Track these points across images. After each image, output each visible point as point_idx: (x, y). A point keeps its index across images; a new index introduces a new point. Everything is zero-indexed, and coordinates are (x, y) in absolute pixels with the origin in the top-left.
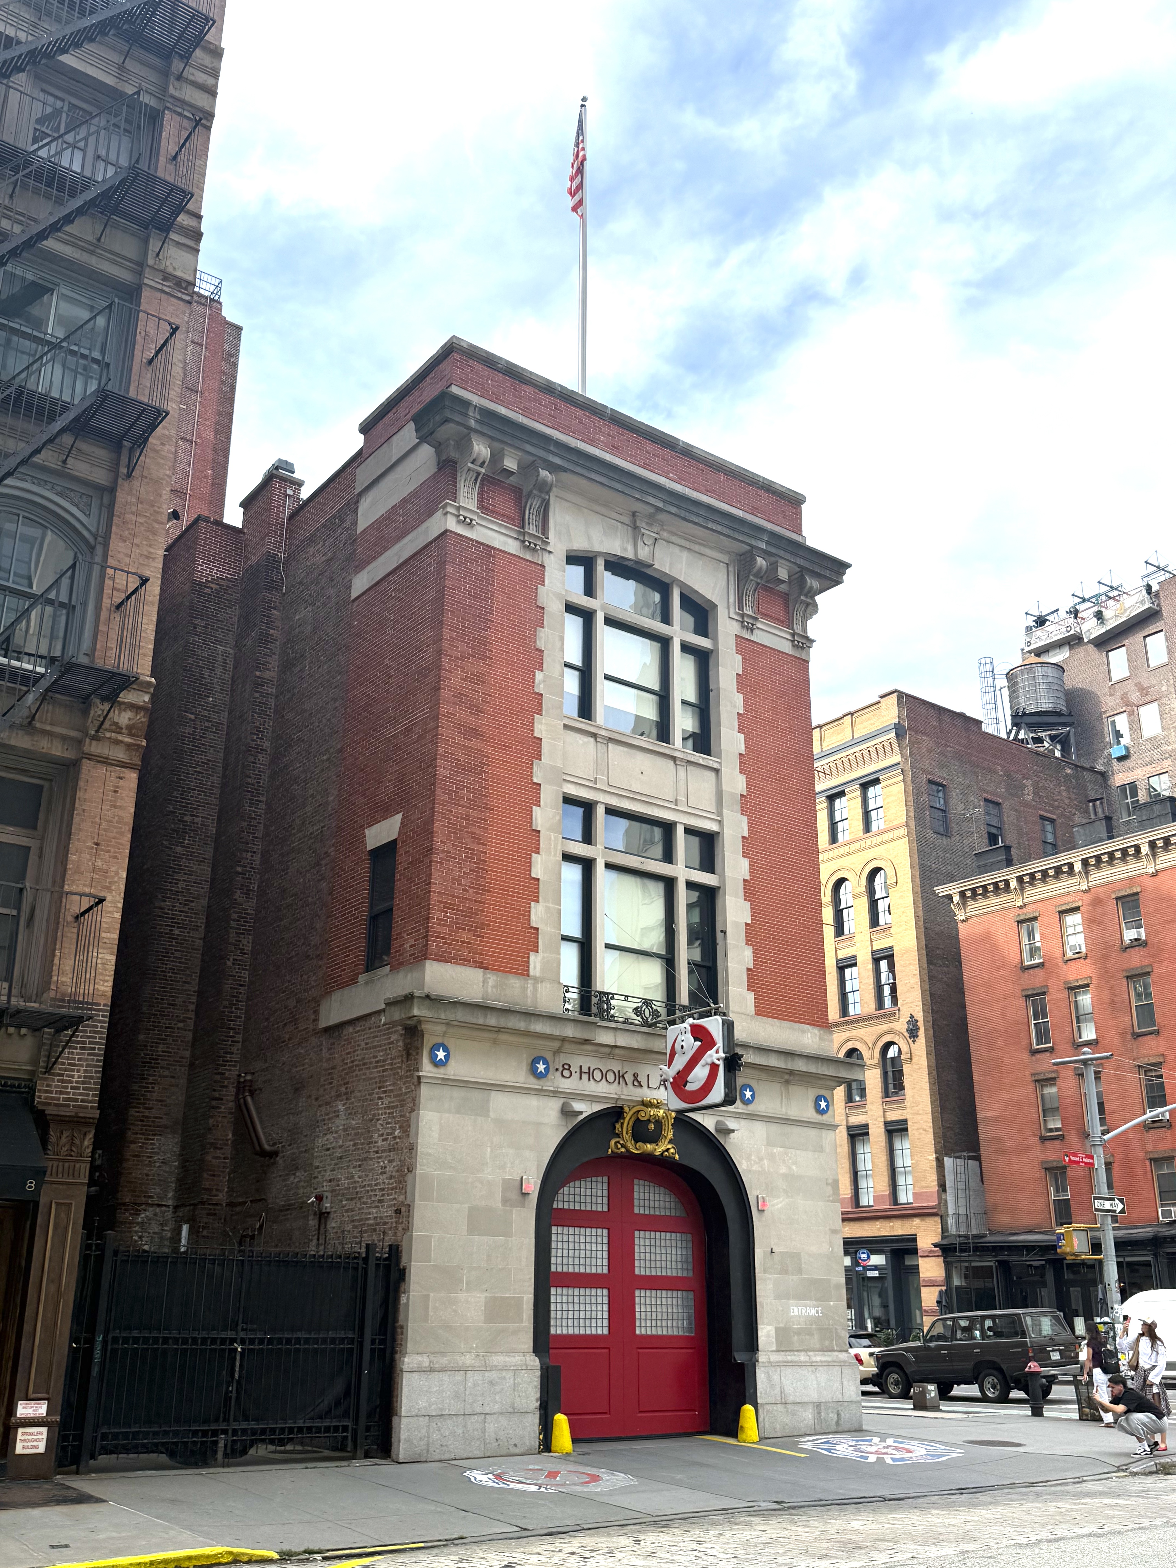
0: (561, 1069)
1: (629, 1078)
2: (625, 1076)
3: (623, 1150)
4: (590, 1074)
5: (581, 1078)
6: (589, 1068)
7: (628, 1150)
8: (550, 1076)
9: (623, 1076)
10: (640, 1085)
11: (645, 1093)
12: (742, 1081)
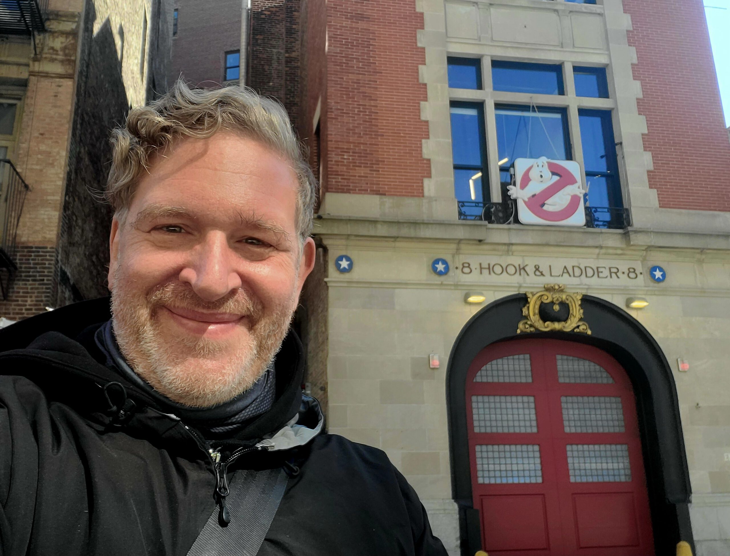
0: (461, 267)
1: (530, 269)
2: (526, 268)
3: (532, 329)
4: (490, 269)
5: (481, 273)
6: (489, 265)
7: (537, 329)
8: (451, 273)
9: (524, 268)
10: (542, 274)
11: (548, 280)
12: (651, 264)
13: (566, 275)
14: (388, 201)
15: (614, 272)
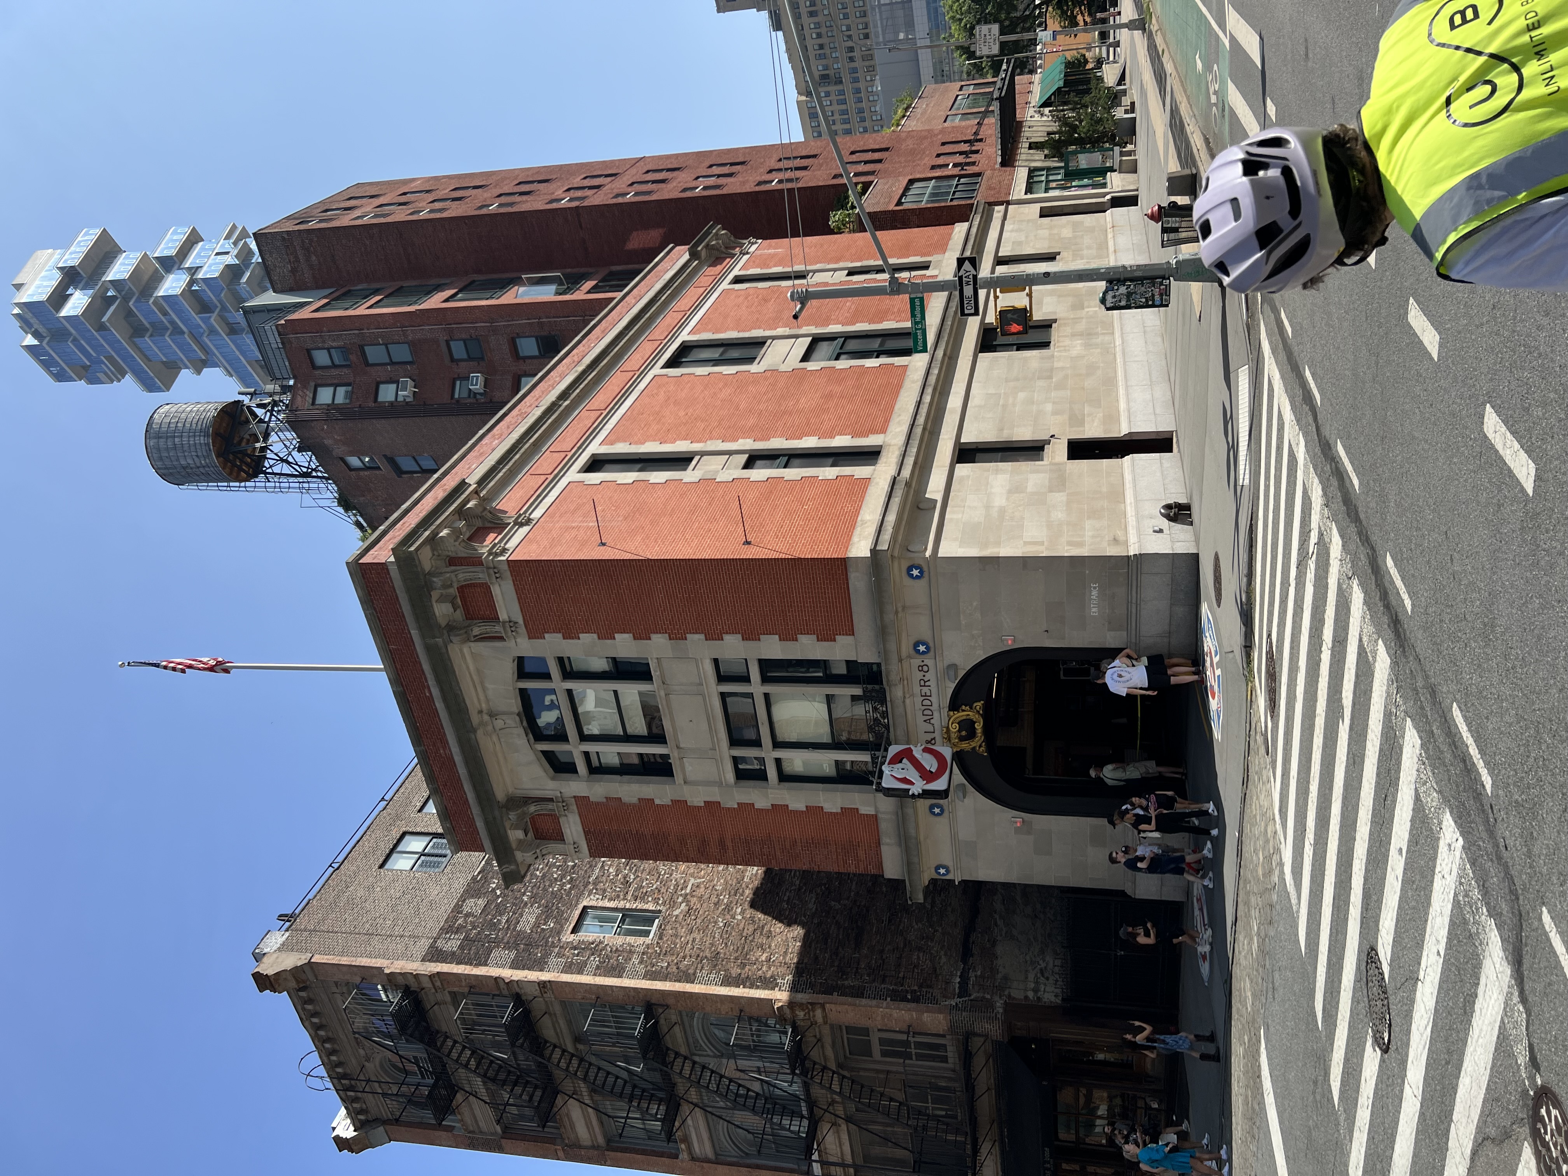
10: (934, 739)
11: (937, 735)
12: (912, 652)
13: (932, 721)
14: (885, 840)
15: (924, 683)
